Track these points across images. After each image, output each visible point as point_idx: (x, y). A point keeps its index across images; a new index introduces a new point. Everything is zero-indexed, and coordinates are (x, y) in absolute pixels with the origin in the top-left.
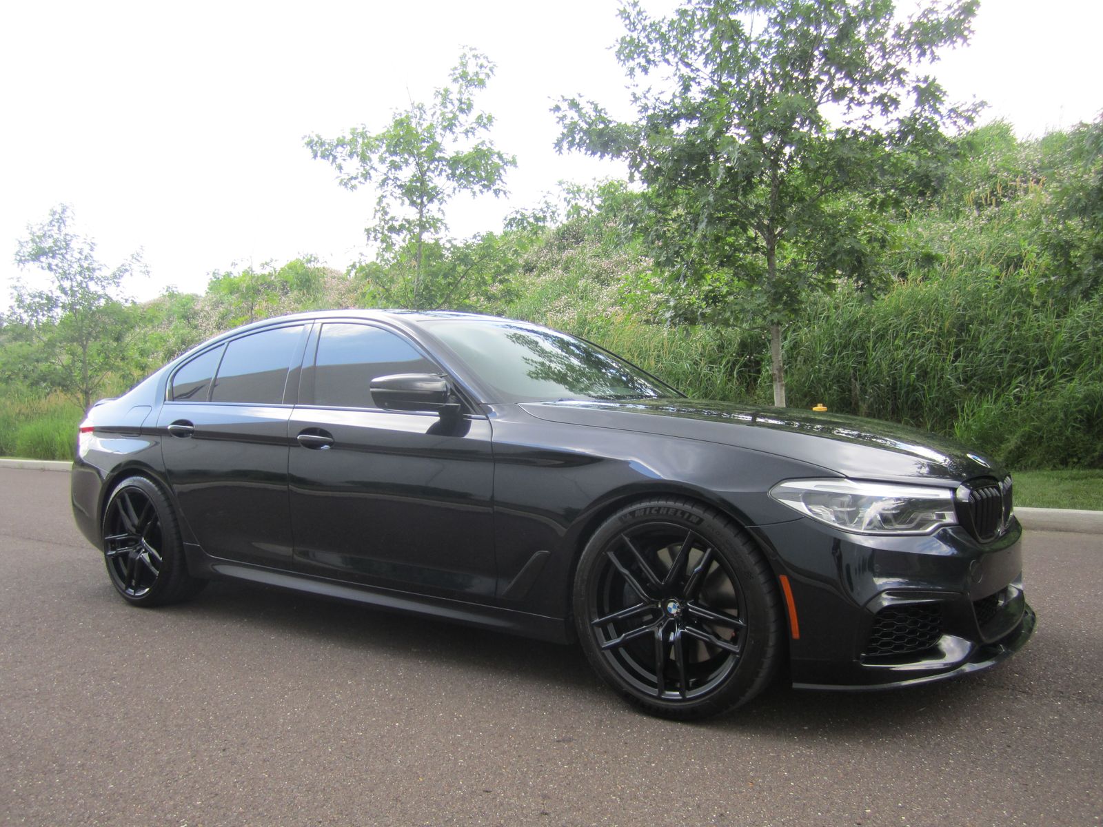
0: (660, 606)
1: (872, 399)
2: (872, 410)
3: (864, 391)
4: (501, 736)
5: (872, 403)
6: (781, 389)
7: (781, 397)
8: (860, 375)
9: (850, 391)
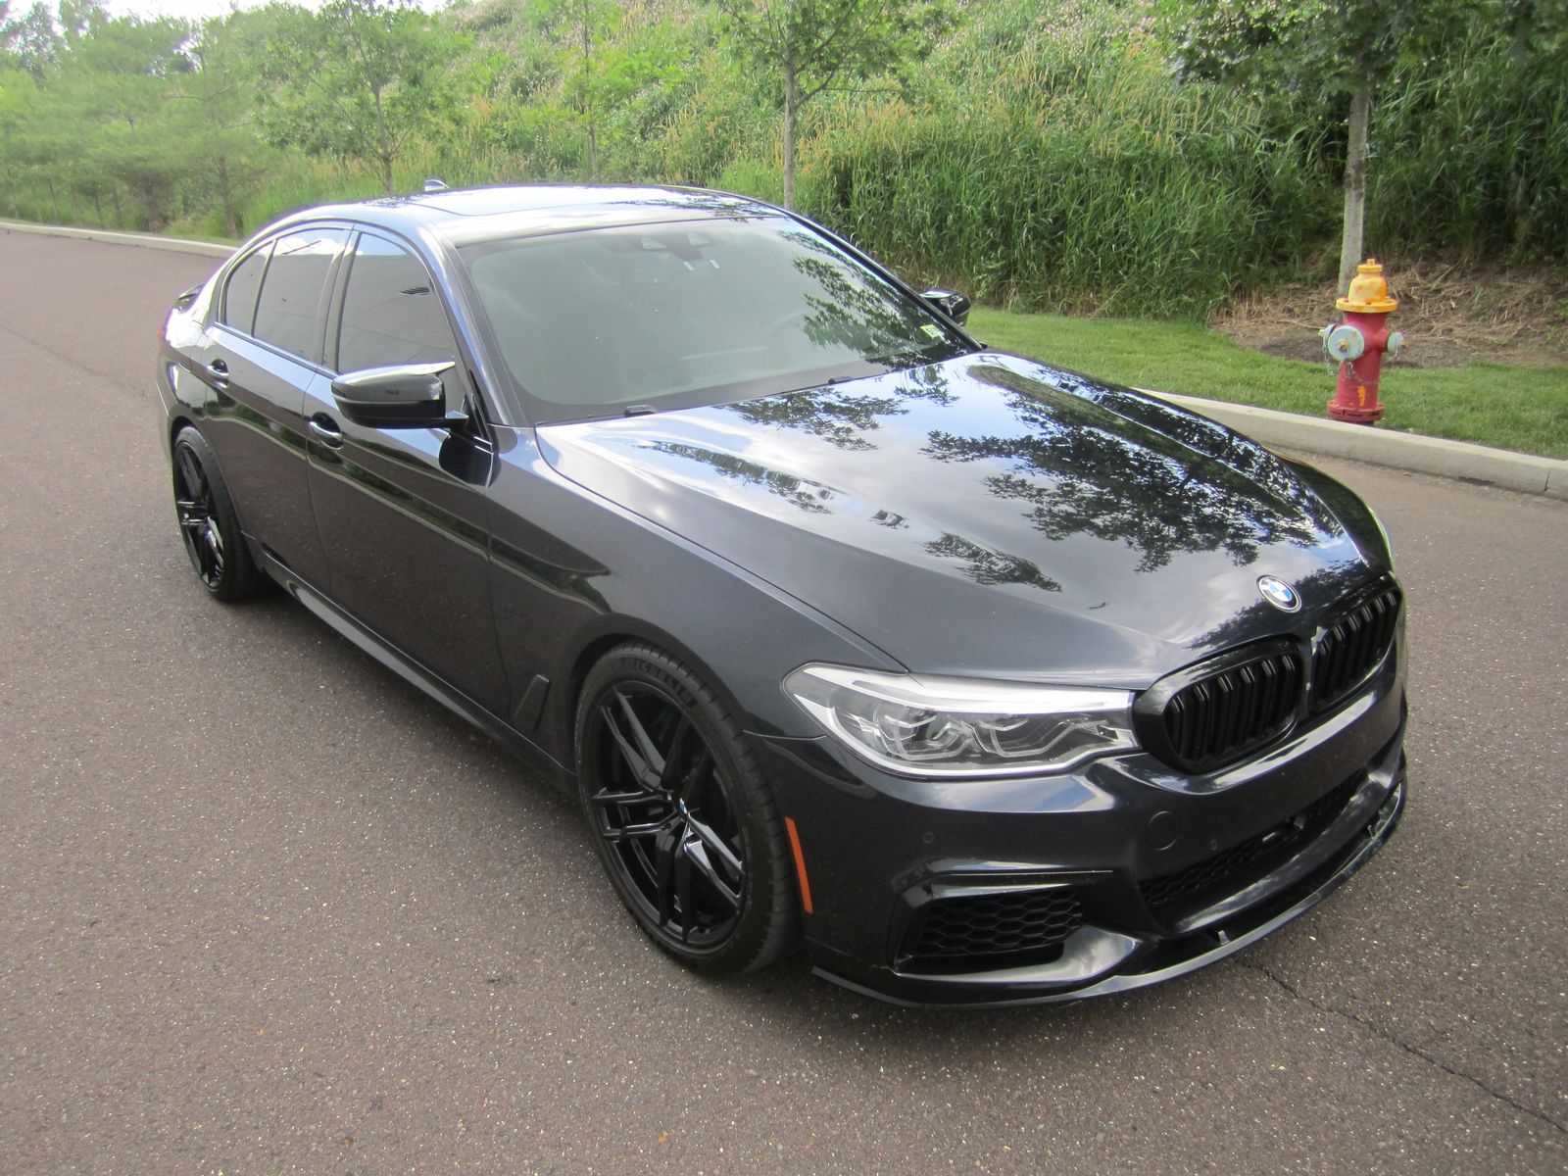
0: (670, 798)
1: (1540, 213)
2: (1540, 231)
3: (1529, 197)
4: (428, 956)
5: (1539, 220)
6: (1358, 201)
7: (1356, 217)
8: (1528, 165)
9: (1505, 194)
